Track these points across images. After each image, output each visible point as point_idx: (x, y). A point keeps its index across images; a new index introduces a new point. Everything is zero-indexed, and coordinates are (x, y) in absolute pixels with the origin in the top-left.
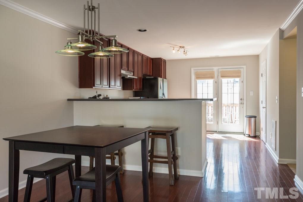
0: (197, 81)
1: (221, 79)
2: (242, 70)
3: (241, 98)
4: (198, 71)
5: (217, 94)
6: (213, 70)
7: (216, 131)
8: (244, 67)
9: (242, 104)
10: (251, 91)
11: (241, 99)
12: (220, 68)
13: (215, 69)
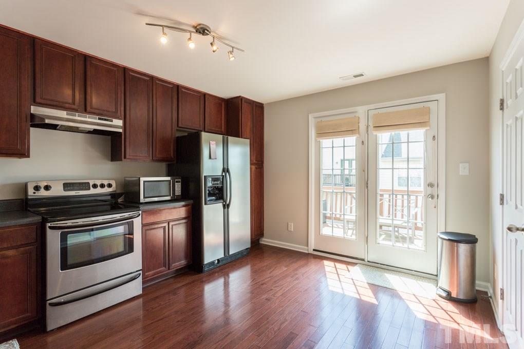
0: (321, 140)
1: (375, 133)
2: (432, 105)
3: (428, 182)
4: (323, 119)
5: (364, 171)
6: (357, 115)
7: (363, 258)
8: (441, 97)
9: (432, 197)
10: (461, 163)
11: (431, 185)
12: (372, 106)
13: (361, 111)
